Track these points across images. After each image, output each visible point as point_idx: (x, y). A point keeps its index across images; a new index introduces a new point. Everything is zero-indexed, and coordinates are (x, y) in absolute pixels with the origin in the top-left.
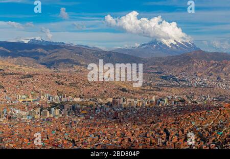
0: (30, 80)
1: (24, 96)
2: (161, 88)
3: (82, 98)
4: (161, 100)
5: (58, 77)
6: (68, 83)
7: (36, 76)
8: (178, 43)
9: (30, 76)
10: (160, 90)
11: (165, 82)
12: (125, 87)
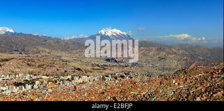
0: (7, 63)
1: (3, 76)
2: (106, 68)
3: (48, 76)
4: (107, 76)
5: (29, 60)
6: (37, 65)
7: (12, 60)
8: (117, 35)
9: (7, 60)
10: (105, 69)
11: (108, 63)
12: (80, 67)
